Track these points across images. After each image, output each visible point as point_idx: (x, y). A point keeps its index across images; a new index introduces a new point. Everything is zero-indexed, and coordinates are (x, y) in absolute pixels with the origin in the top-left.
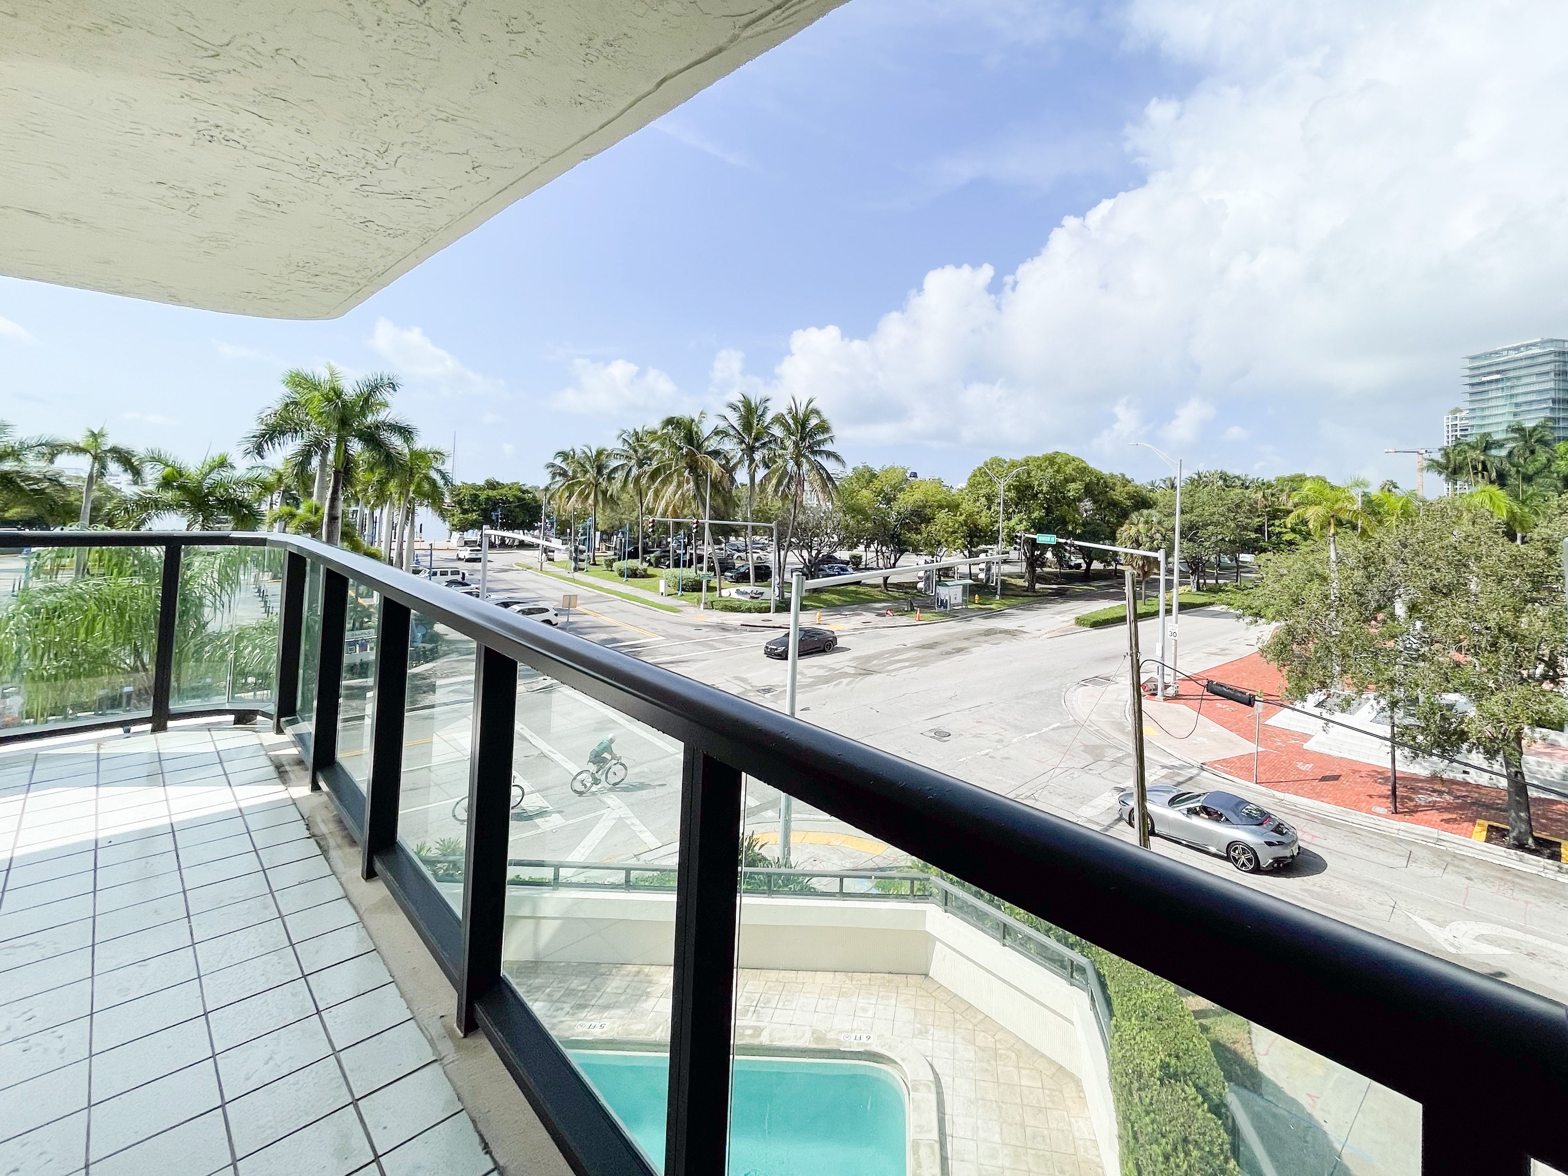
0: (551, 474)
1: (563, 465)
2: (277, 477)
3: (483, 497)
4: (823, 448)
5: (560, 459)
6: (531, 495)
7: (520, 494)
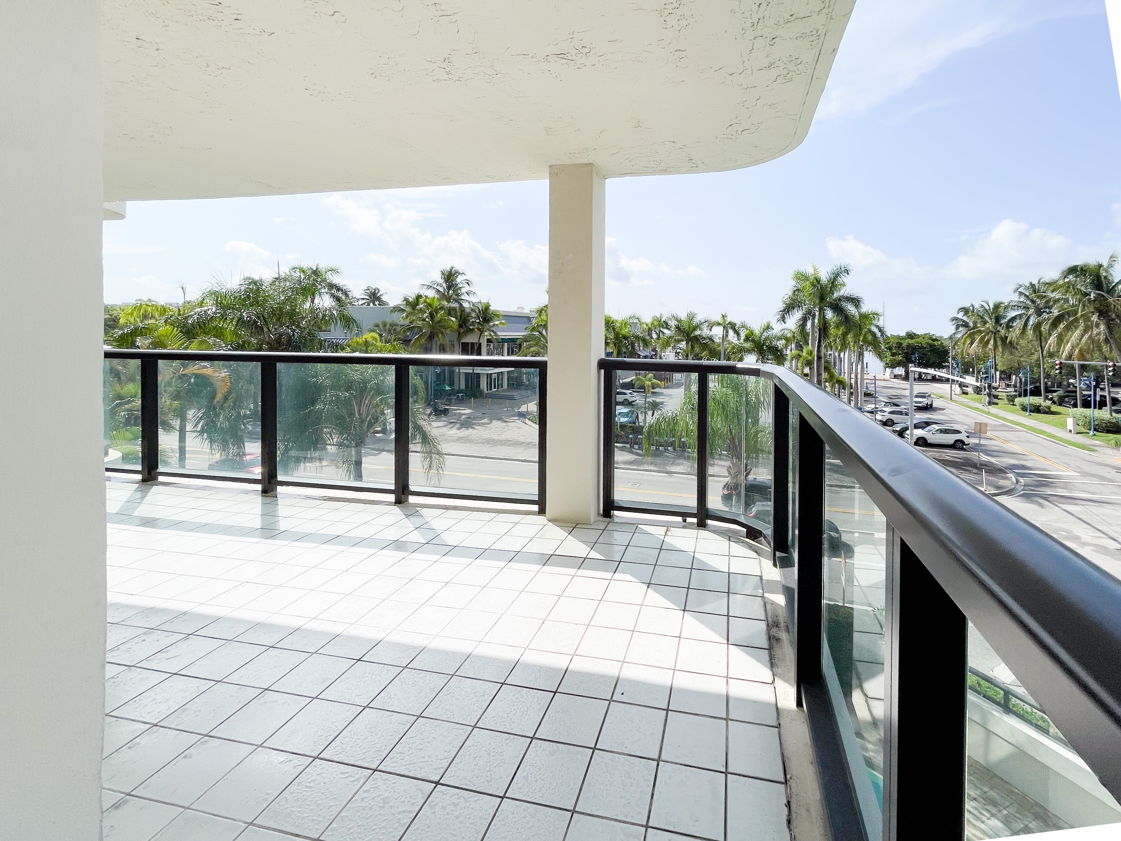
0: (955, 326)
1: (965, 318)
2: (792, 334)
3: (905, 344)
5: (962, 314)
6: (939, 343)
7: (930, 342)
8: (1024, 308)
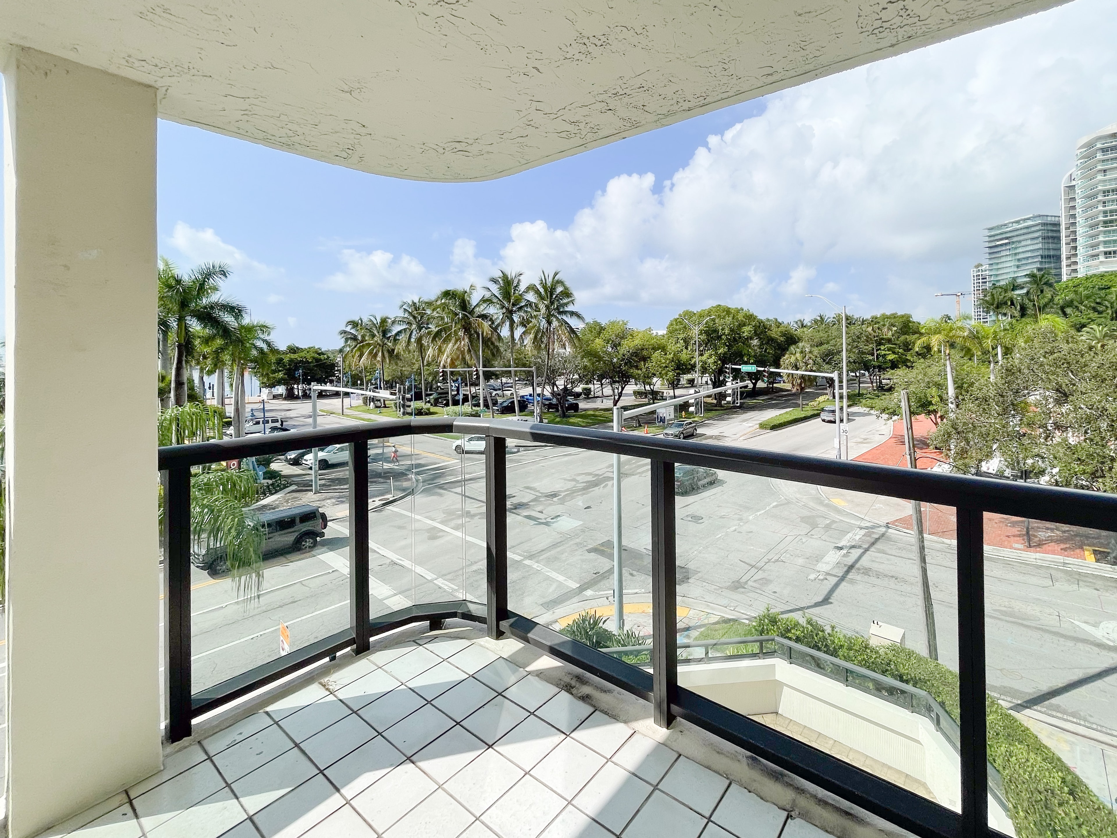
0: (343, 339)
1: (353, 331)
3: (285, 359)
4: (566, 309)
5: (350, 327)
6: (326, 356)
7: (317, 356)
8: (408, 323)
